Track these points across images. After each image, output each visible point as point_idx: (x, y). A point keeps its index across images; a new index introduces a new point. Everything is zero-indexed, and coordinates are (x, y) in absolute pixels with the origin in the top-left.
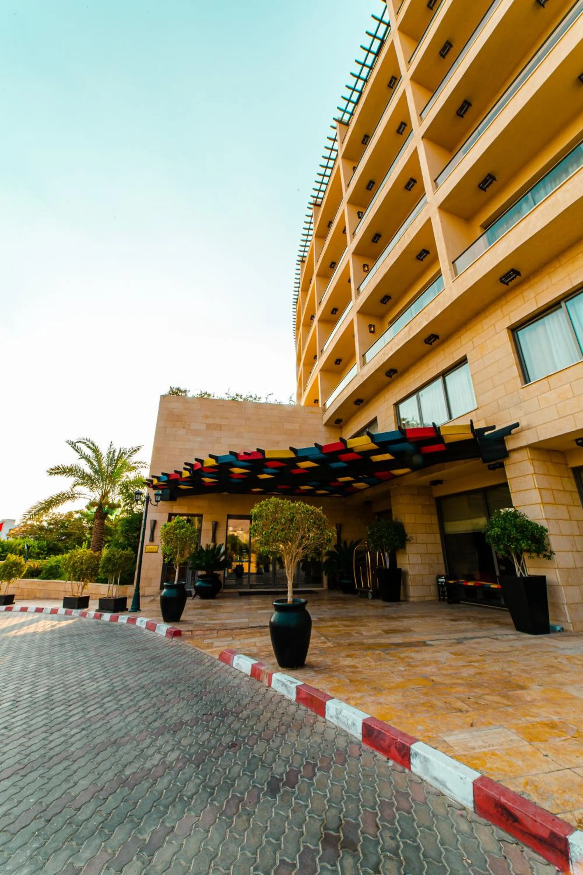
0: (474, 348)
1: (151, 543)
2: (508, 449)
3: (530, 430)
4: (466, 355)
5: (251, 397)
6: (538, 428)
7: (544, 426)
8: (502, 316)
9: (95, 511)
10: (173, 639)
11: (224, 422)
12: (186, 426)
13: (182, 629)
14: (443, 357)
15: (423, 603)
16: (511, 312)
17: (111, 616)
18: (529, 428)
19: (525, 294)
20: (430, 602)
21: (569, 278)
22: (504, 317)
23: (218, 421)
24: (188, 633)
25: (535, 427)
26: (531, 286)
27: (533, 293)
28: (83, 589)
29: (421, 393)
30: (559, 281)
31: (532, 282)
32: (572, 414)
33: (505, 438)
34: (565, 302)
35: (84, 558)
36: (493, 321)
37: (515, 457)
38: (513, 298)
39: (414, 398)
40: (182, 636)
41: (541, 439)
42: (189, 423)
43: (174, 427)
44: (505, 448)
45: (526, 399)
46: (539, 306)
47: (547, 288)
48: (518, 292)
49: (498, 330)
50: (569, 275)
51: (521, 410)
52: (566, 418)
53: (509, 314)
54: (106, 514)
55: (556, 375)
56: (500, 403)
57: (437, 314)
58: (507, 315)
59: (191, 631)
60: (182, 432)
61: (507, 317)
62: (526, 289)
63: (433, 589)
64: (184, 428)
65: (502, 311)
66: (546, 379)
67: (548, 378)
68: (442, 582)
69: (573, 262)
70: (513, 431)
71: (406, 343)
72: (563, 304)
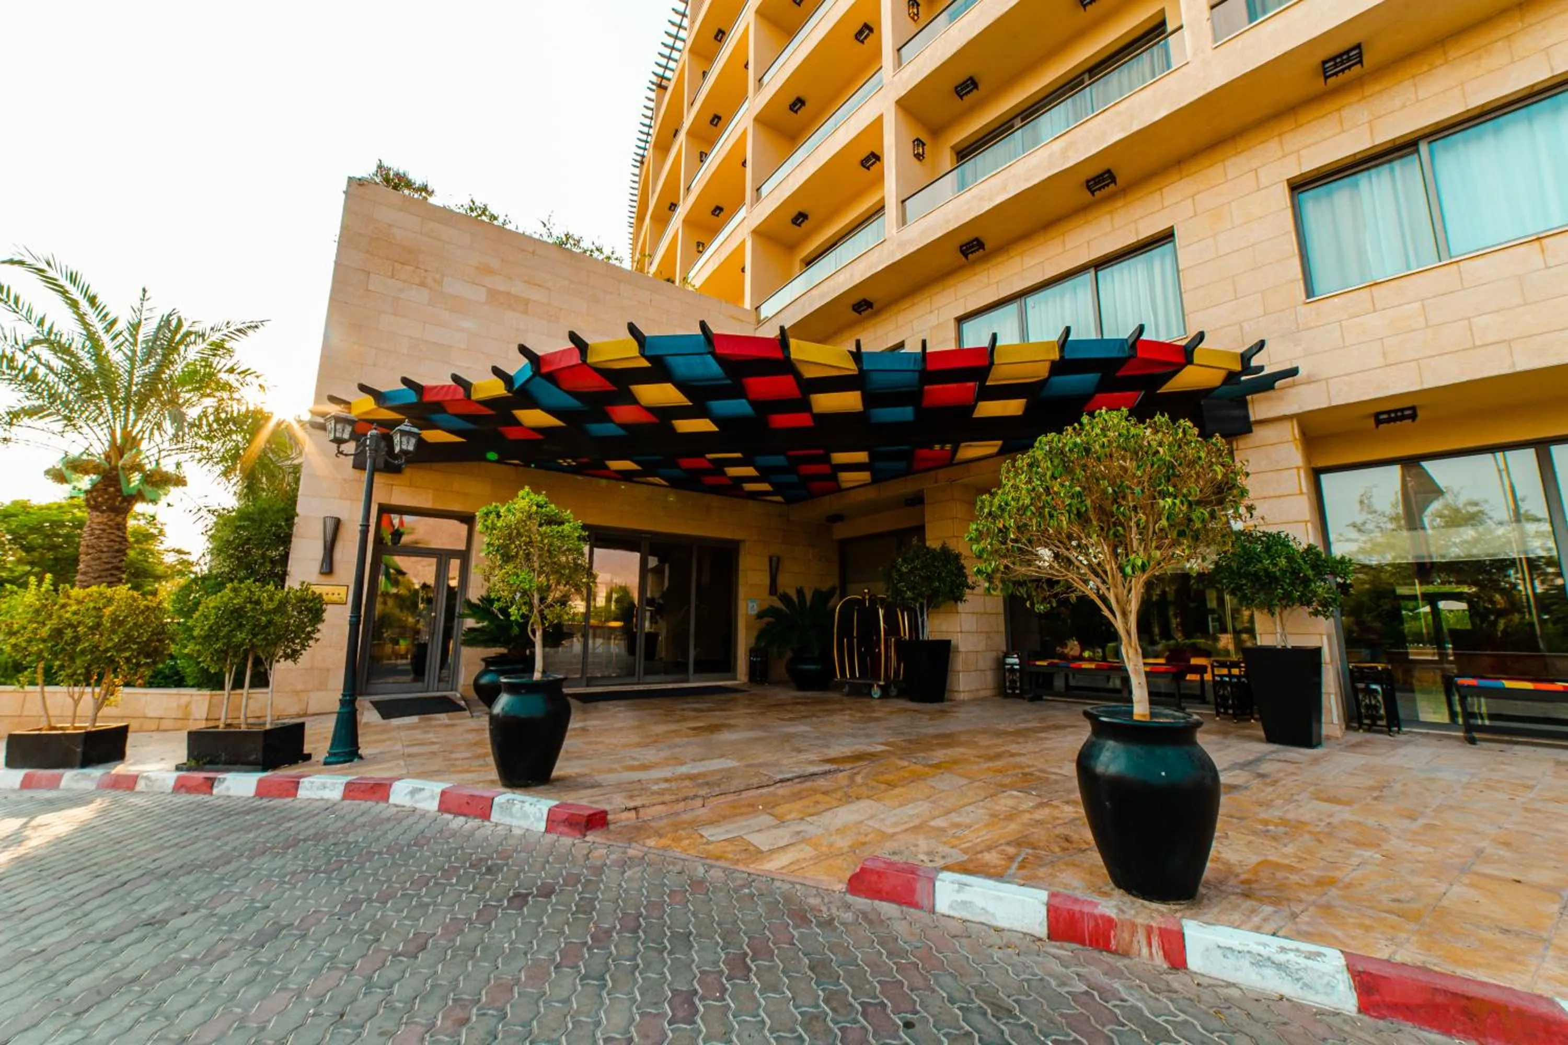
0: (1195, 215)
1: (324, 579)
2: (1252, 419)
3: (1313, 385)
4: (1172, 227)
5: (599, 250)
6: (1330, 381)
7: (1347, 378)
8: (1280, 154)
9: (88, 487)
10: (588, 838)
11: (535, 295)
12: (430, 281)
13: (607, 807)
14: (1108, 229)
15: (977, 701)
16: (1304, 148)
17: (260, 781)
18: (1310, 381)
19: (1346, 113)
20: (984, 699)
21: (1463, 90)
22: (1284, 157)
23: (518, 288)
24: (625, 815)
25: (1327, 379)
26: (1364, 98)
27: (1366, 113)
28: (98, 707)
29: (1030, 300)
30: (1436, 94)
31: (1368, 91)
32: (1417, 360)
33: (1249, 398)
34: (1430, 142)
35: (108, 611)
36: (1255, 163)
37: (1260, 434)
38: (1314, 119)
39: (1013, 308)
40: (612, 827)
41: (1334, 404)
42: (438, 276)
43: (392, 277)
44: (1247, 417)
45: (1312, 324)
46: (1377, 143)
47: (1404, 106)
48: (1328, 107)
49: (1264, 181)
50: (1461, 84)
51: (1296, 345)
52: (1402, 366)
53: (1298, 151)
54: (131, 499)
55: (1393, 283)
56: (1246, 327)
57: (1156, 118)
58: (1292, 153)
59: (635, 809)
60: (420, 296)
61: (1293, 157)
62: (1350, 104)
63: (989, 678)
64: (423, 284)
65: (1281, 142)
66: (1367, 290)
67: (1373, 288)
68: (1012, 665)
69: (1480, 58)
70: (1278, 384)
71: (1050, 178)
72: (1423, 147)
